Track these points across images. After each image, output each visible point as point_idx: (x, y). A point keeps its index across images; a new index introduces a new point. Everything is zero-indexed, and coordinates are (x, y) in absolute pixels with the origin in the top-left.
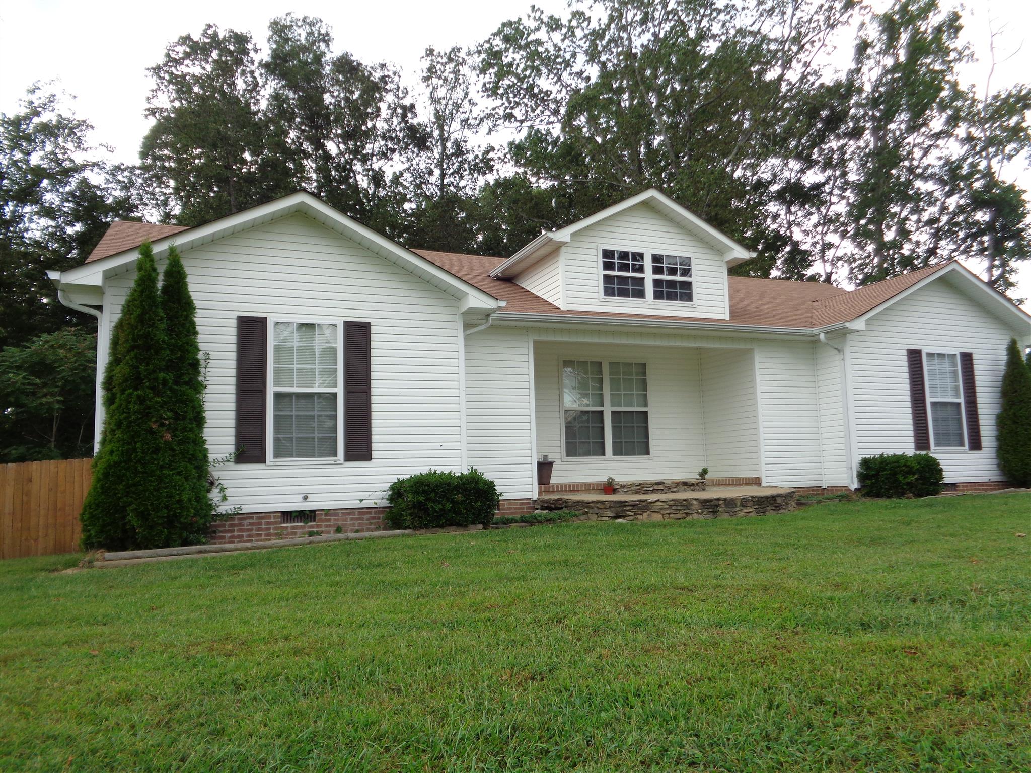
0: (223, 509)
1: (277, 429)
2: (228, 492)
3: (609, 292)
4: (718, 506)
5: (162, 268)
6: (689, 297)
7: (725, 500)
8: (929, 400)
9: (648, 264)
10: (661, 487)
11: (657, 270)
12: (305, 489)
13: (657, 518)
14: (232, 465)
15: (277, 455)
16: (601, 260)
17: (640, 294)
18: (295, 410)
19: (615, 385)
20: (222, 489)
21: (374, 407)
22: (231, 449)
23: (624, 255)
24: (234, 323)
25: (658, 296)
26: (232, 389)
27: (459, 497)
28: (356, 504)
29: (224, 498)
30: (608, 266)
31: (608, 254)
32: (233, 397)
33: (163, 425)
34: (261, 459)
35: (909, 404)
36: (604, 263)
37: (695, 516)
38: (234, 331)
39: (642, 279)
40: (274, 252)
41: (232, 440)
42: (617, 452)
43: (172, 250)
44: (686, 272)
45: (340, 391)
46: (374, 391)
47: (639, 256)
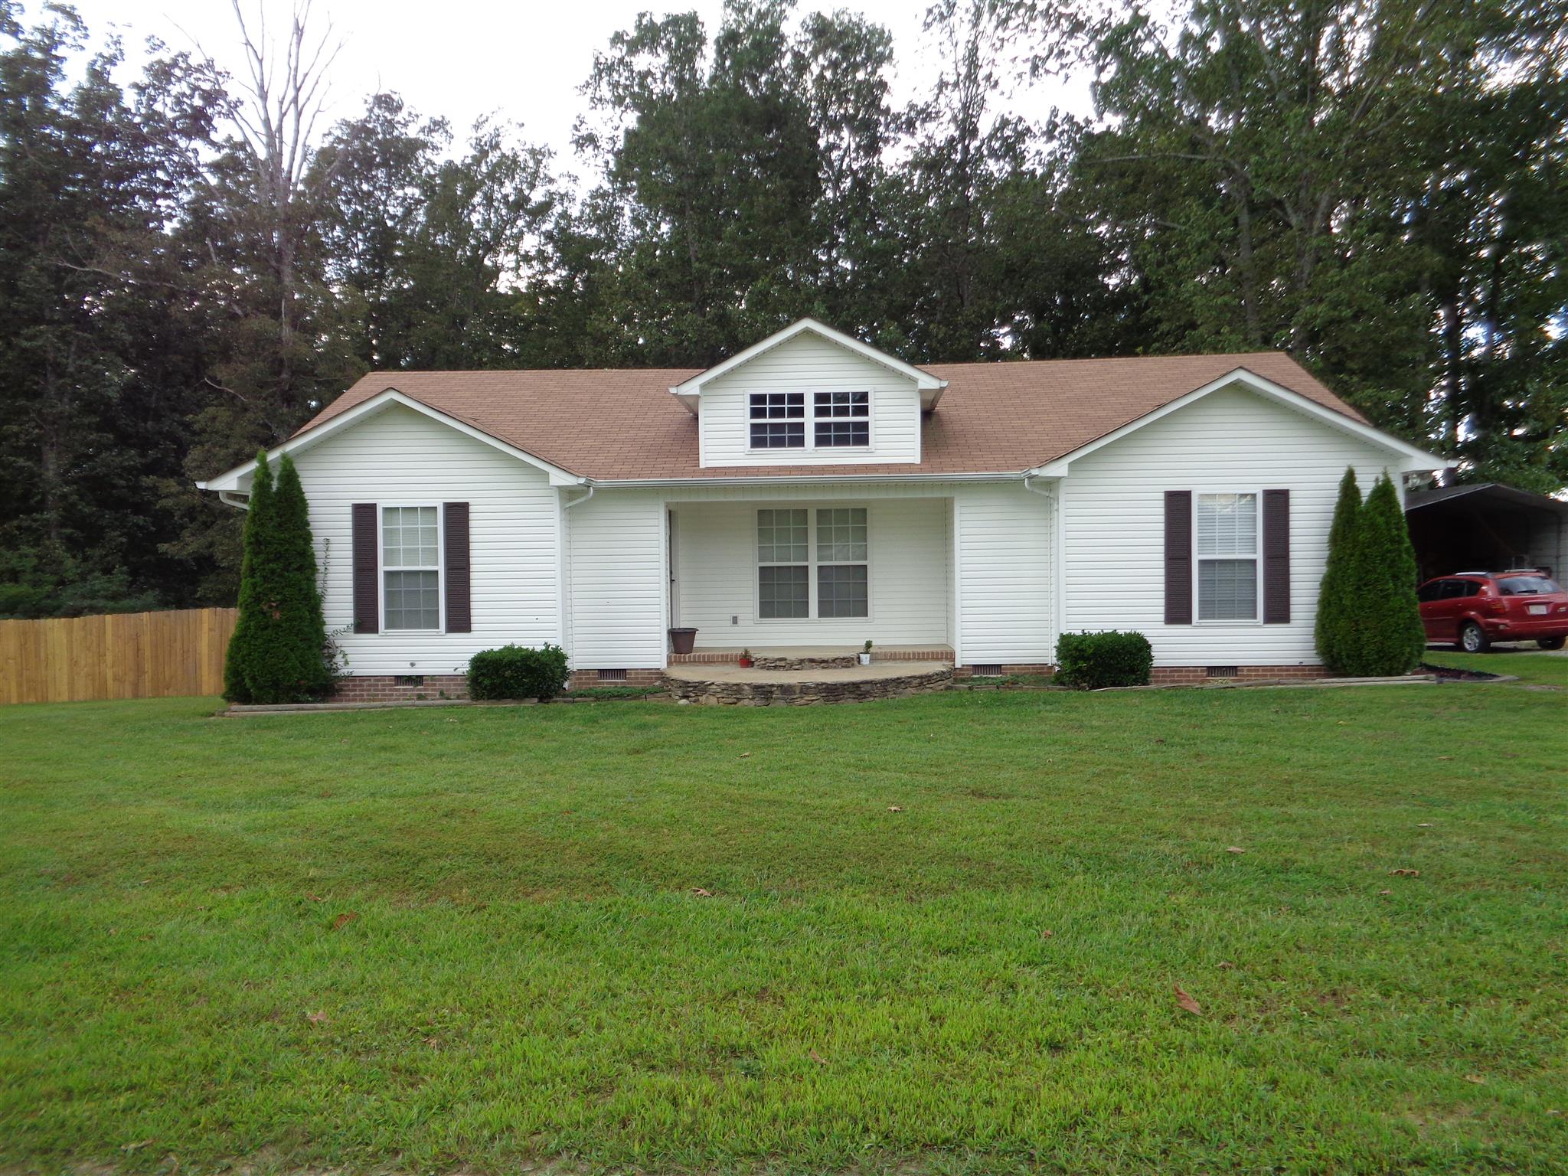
0: (344, 671)
1: (388, 603)
2: (349, 657)
3: (757, 442)
4: (772, 692)
5: (276, 474)
6: (863, 440)
7: (781, 686)
8: (1196, 557)
9: (809, 405)
10: (783, 663)
11: (820, 412)
12: (413, 657)
13: (713, 701)
14: (352, 635)
15: (387, 627)
16: (747, 406)
17: (799, 442)
18: (402, 586)
19: (822, 535)
20: (345, 655)
21: (473, 582)
22: (351, 621)
23: (777, 398)
24: (350, 510)
25: (821, 441)
26: (350, 569)
27: (508, 673)
28: (451, 672)
29: (347, 663)
30: (756, 413)
31: (757, 399)
32: (351, 576)
33: (271, 607)
34: (374, 629)
35: (1162, 564)
36: (752, 410)
37: (746, 702)
38: (350, 517)
39: (802, 424)
40: (386, 443)
41: (351, 613)
42: (823, 613)
43: (284, 456)
44: (864, 411)
45: (441, 568)
46: (473, 568)
47: (798, 398)
